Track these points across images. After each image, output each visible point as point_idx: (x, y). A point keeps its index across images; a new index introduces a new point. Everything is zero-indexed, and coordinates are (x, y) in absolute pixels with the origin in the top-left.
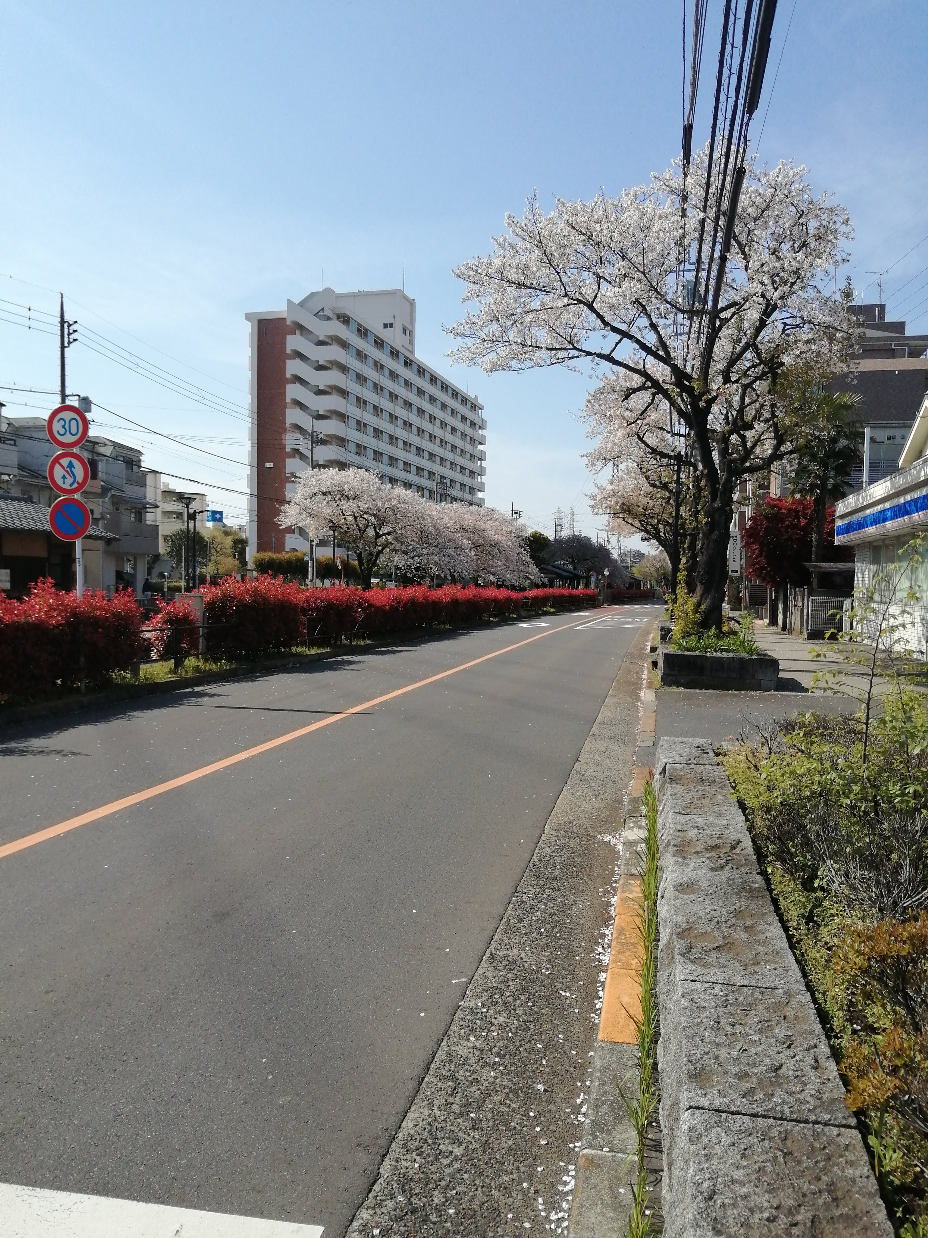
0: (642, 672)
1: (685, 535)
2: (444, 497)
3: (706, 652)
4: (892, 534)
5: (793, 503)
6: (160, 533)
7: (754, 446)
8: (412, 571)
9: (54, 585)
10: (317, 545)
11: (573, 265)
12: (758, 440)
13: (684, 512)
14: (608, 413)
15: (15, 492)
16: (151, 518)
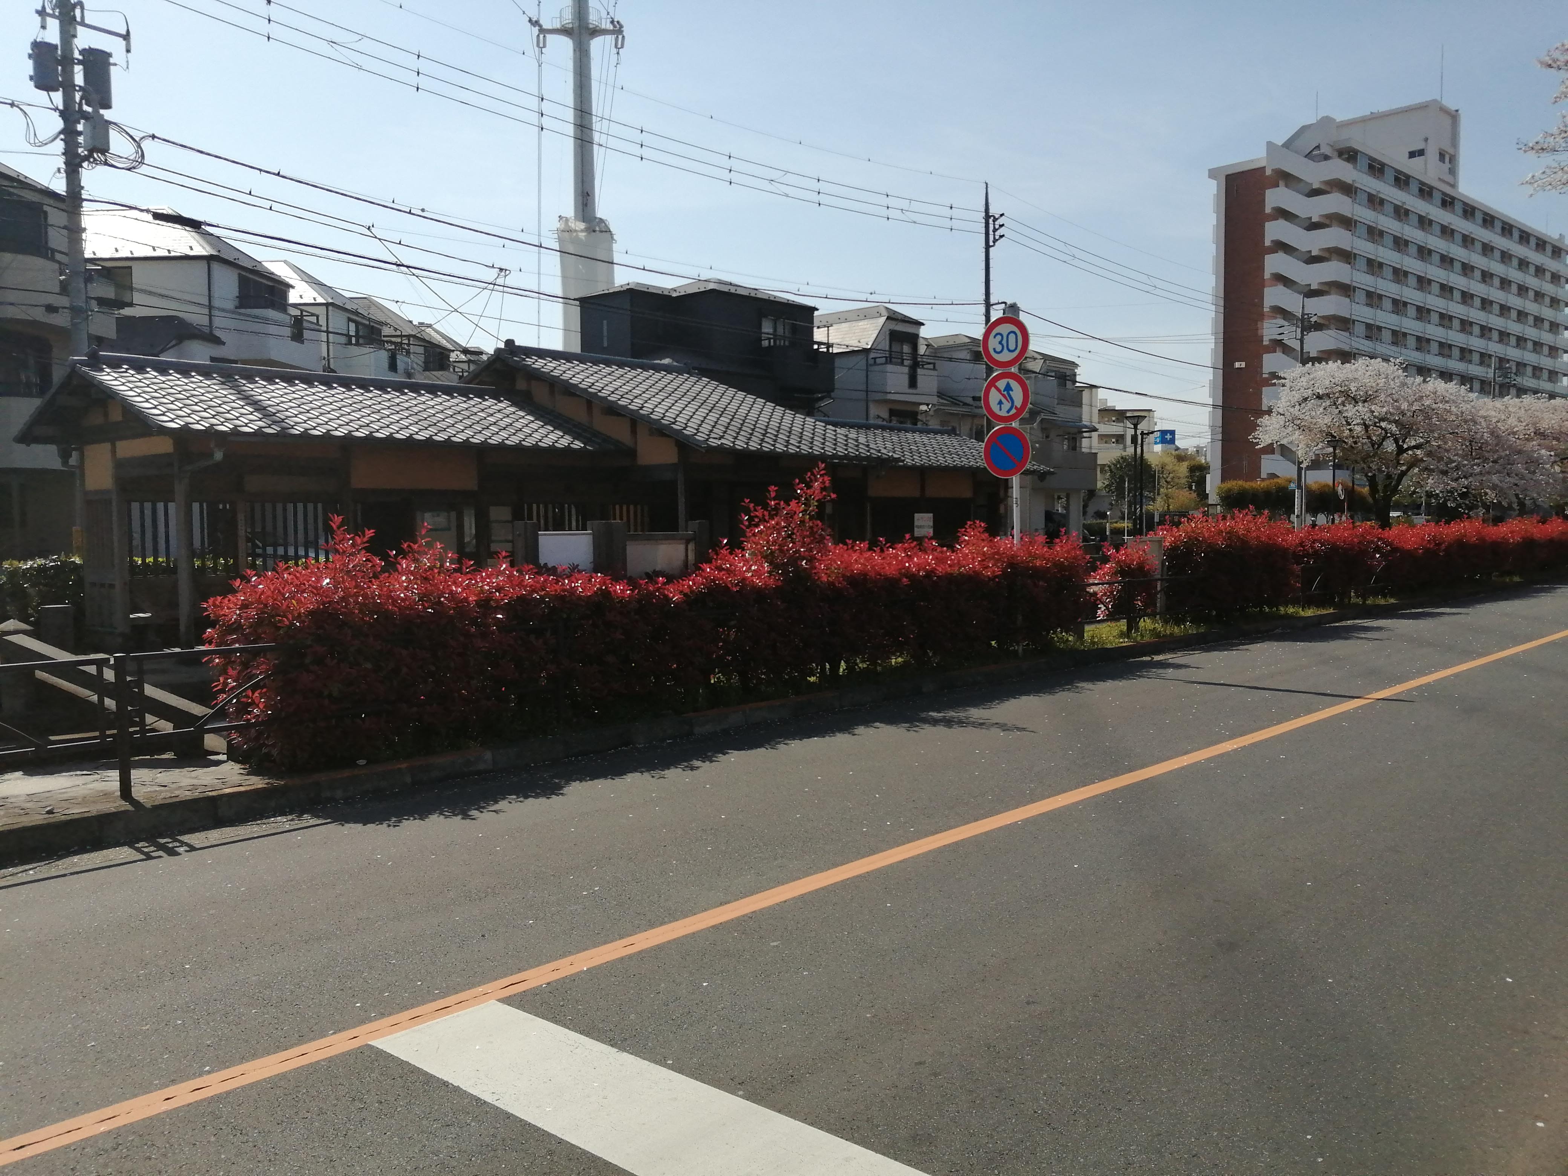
2: (1503, 390)
6: (1099, 462)
8: (1456, 499)
9: (986, 530)
10: (1308, 468)
15: (934, 424)
16: (1089, 444)
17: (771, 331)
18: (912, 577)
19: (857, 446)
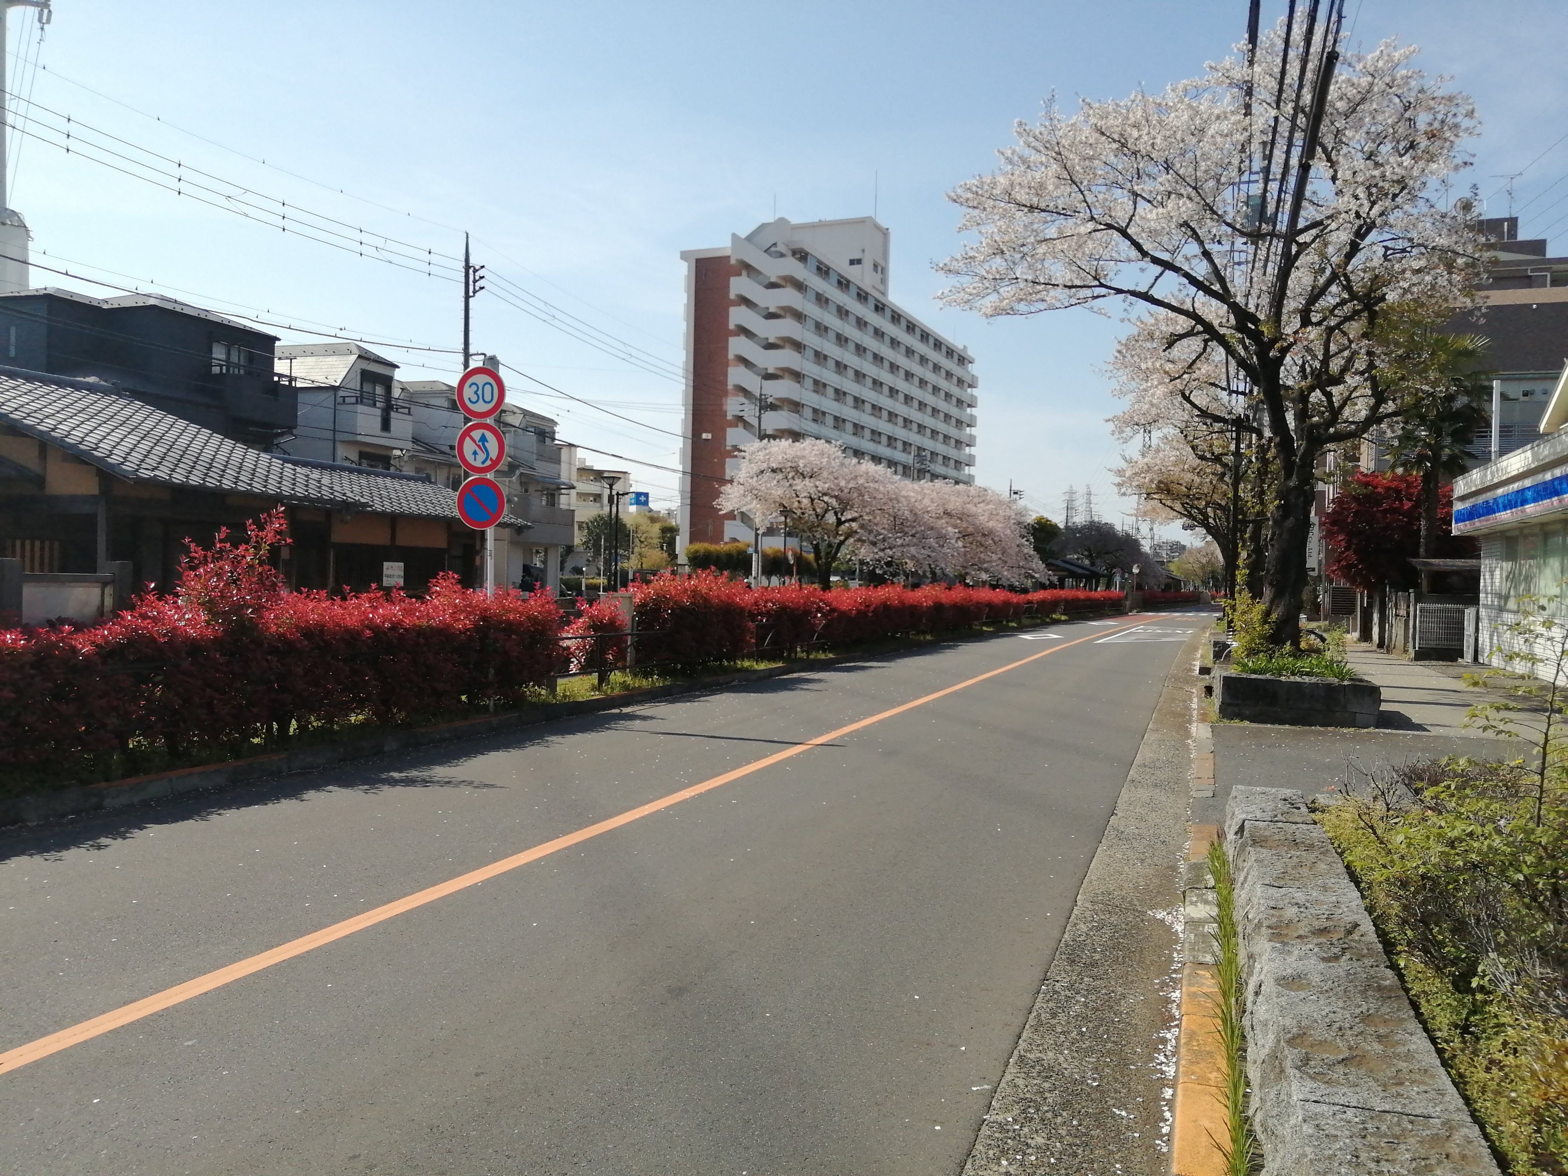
0: (1191, 700)
1: (1245, 523)
2: (921, 474)
3: (1281, 675)
4: (1535, 521)
5: (1393, 480)
6: (577, 519)
7: (1342, 407)
8: (882, 567)
9: (459, 582)
10: (764, 534)
11: (1101, 181)
12: (1349, 398)
13: (1245, 491)
14: (1143, 366)
15: (408, 470)
16: (566, 501)
17: (223, 357)
18: (376, 630)
19: (319, 488)
